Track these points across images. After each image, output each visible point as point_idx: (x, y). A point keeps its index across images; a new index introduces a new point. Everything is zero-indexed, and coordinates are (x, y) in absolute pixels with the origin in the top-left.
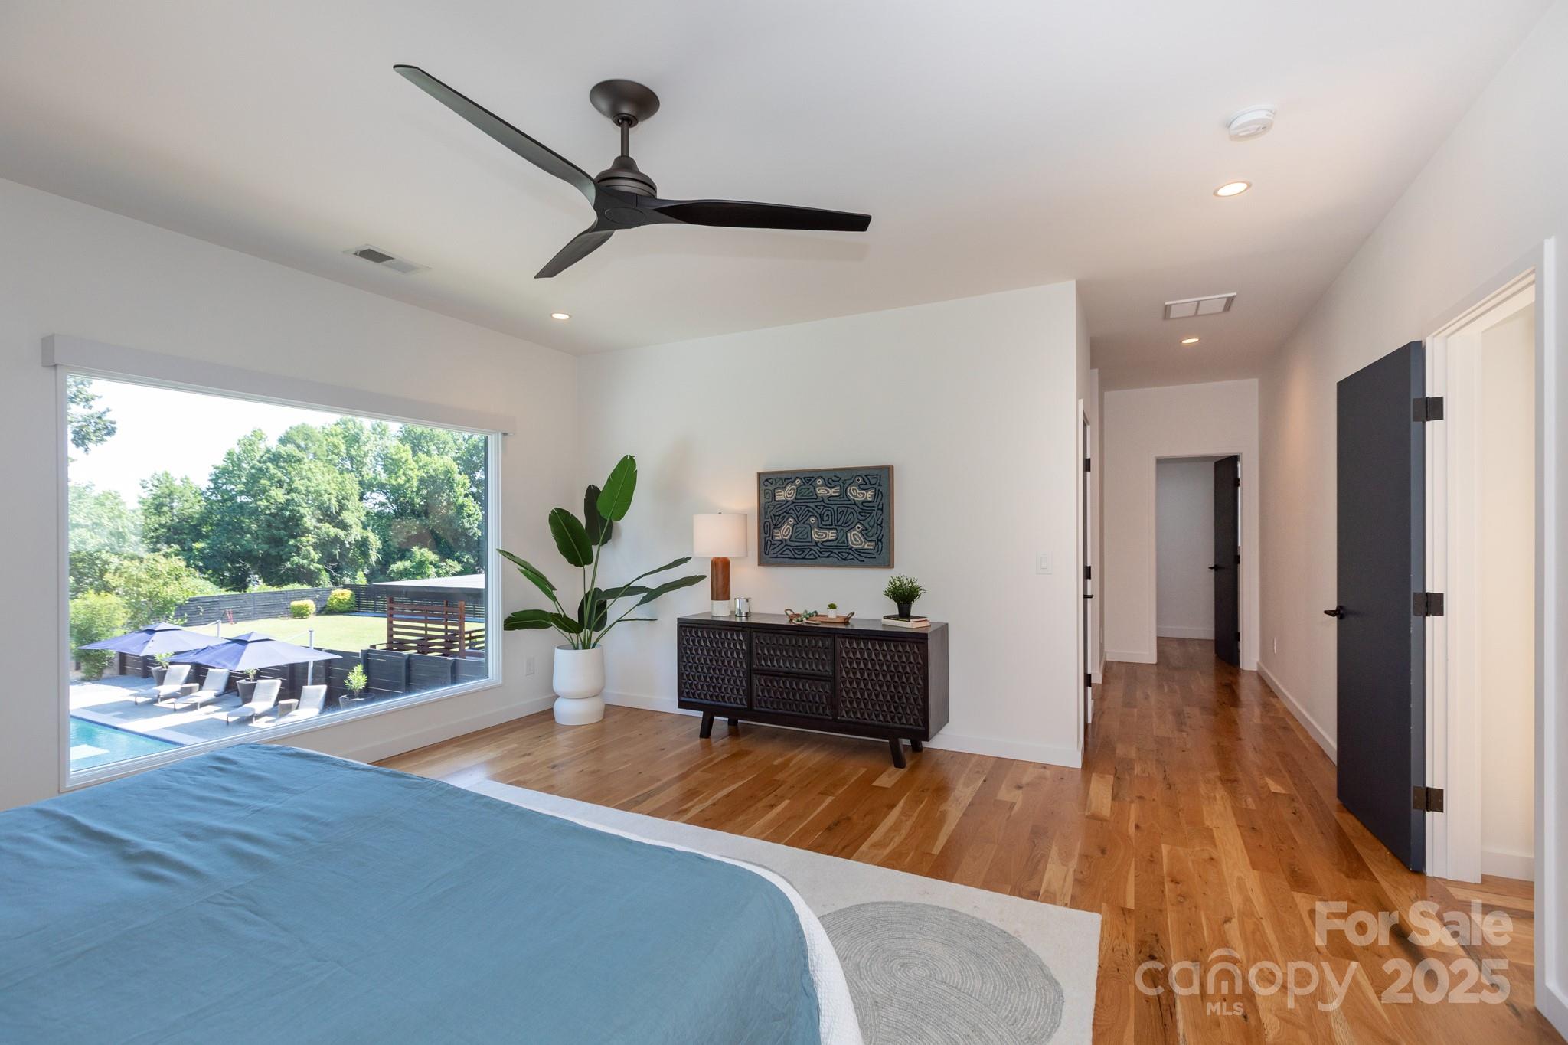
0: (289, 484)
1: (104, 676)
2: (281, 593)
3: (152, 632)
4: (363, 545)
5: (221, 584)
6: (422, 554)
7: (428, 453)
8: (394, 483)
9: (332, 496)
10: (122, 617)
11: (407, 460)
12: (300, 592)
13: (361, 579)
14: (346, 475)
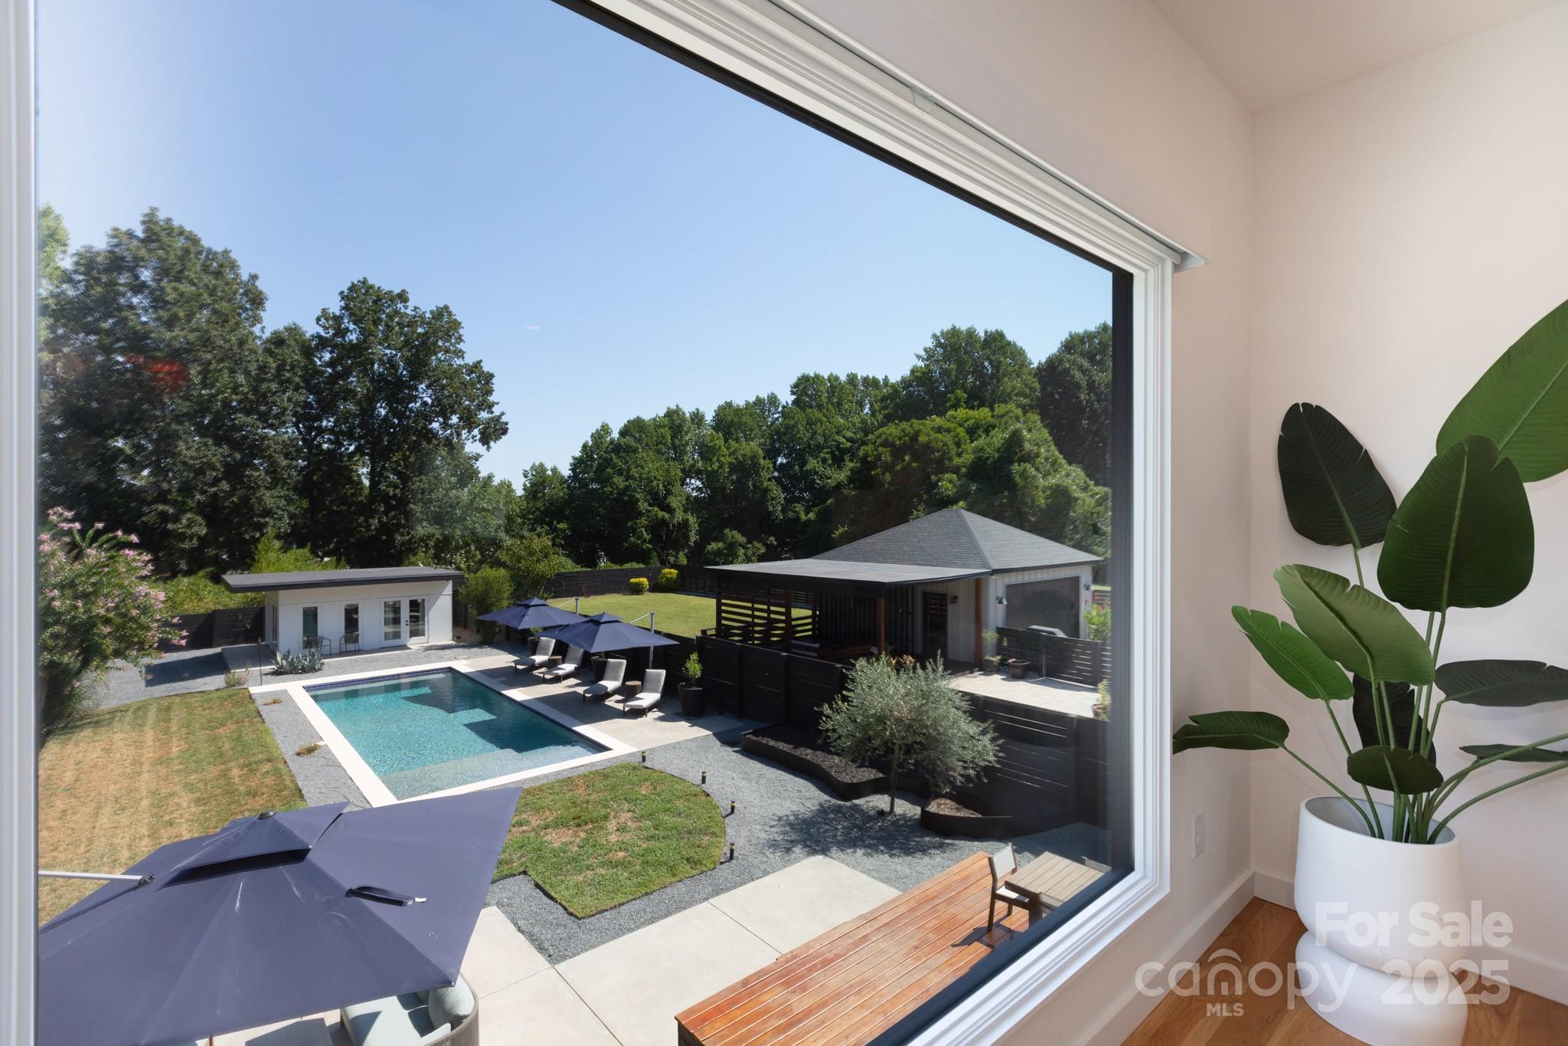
0: (628, 473)
1: (495, 640)
2: (622, 570)
3: (527, 607)
4: (685, 525)
5: (577, 561)
6: (733, 536)
7: (737, 440)
8: (709, 469)
9: (660, 483)
10: (507, 589)
11: (720, 447)
12: (637, 570)
13: (683, 560)
14: (671, 463)
